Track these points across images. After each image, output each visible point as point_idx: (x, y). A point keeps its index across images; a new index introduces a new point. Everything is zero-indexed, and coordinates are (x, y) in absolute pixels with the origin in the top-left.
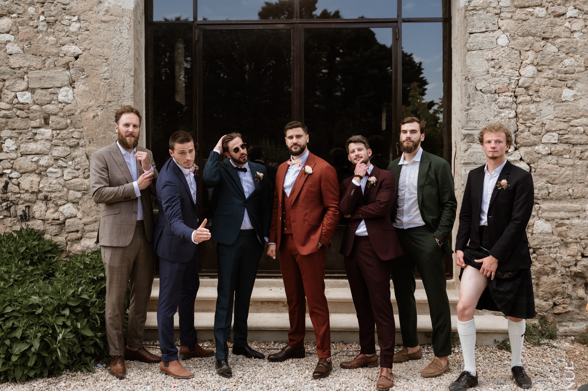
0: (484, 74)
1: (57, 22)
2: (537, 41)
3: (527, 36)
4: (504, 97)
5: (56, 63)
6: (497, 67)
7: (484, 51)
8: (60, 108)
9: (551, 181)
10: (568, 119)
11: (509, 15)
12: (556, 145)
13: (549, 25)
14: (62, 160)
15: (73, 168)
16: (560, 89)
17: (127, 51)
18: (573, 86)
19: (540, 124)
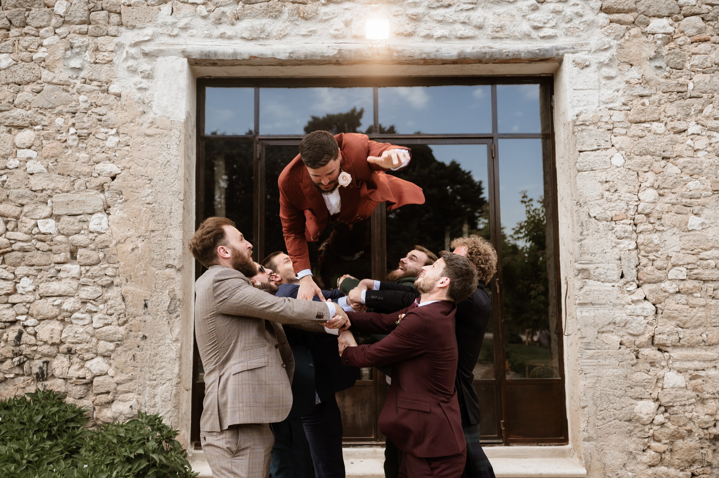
0: (597, 198)
1: (91, 135)
2: (656, 161)
3: (645, 155)
4: (622, 225)
5: (87, 184)
6: (612, 190)
7: (597, 172)
8: (91, 239)
9: (681, 325)
10: (696, 250)
11: (624, 131)
12: (684, 282)
13: (669, 143)
14: (91, 303)
15: (105, 313)
16: (685, 216)
17: (175, 171)
18: (700, 212)
19: (665, 257)
